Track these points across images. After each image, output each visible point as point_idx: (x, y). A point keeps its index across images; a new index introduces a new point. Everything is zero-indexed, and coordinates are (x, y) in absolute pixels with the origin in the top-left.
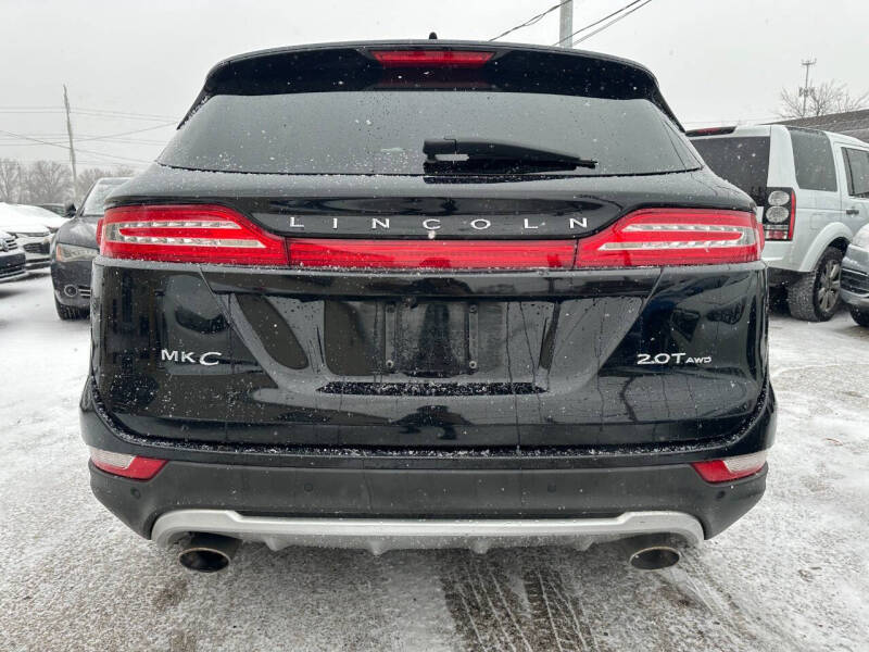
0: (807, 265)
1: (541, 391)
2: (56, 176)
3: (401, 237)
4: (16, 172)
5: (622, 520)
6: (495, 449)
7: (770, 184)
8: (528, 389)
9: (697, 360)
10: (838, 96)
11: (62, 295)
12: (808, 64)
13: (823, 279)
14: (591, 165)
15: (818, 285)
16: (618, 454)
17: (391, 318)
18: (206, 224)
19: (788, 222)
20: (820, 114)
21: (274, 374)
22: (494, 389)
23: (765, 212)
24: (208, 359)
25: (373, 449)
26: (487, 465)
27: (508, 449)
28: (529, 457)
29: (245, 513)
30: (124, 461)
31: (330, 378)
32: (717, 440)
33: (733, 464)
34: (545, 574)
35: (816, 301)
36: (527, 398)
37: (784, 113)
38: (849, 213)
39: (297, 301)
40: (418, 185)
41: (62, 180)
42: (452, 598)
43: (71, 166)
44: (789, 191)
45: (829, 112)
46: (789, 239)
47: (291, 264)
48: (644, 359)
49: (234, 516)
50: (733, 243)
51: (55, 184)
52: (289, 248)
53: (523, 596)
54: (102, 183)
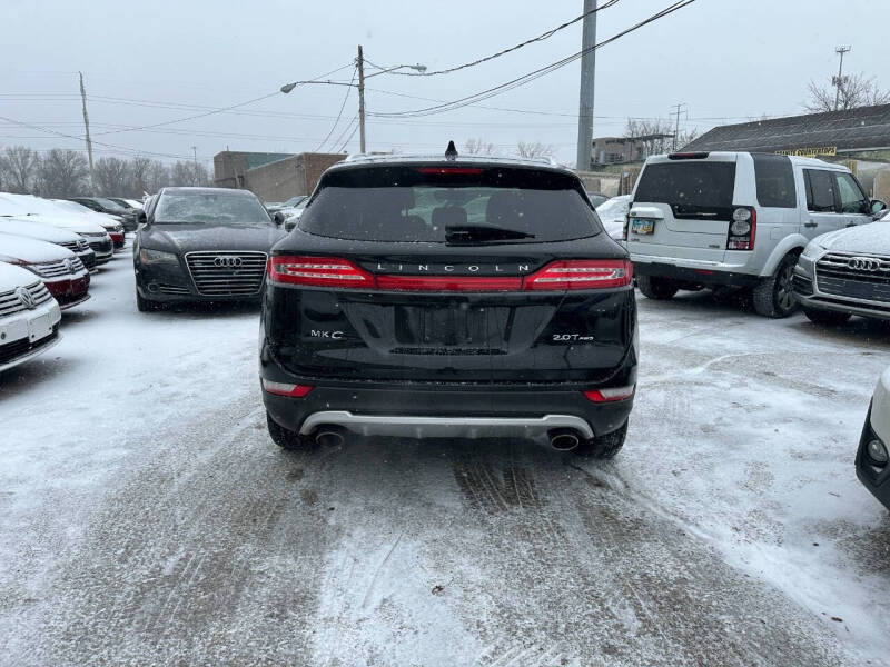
0: (767, 269)
1: (504, 353)
2: (71, 164)
3: (433, 275)
4: (30, 160)
5: (545, 418)
6: (480, 382)
7: (734, 203)
8: (498, 352)
9: (586, 338)
10: (866, 89)
11: (145, 291)
12: (842, 52)
13: (782, 282)
14: (533, 237)
15: (778, 287)
16: (541, 385)
17: (428, 315)
18: (334, 267)
19: (750, 235)
20: (848, 107)
21: (369, 343)
22: (480, 352)
23: (730, 226)
24: (336, 335)
25: (419, 381)
26: (474, 389)
27: (486, 382)
28: (497, 385)
29: (354, 413)
30: (288, 388)
31: (398, 345)
32: (596, 380)
33: (607, 393)
34: (516, 469)
35: (776, 302)
36: (496, 356)
37: (812, 106)
38: (807, 226)
39: (380, 307)
40: (443, 248)
41: (77, 169)
42: (459, 478)
43: (87, 154)
44: (750, 209)
45: (858, 105)
46: (751, 249)
47: (378, 288)
48: (557, 337)
49: (349, 415)
50: (609, 277)
51: (70, 173)
52: (375, 279)
53: (501, 478)
54: (167, 193)
